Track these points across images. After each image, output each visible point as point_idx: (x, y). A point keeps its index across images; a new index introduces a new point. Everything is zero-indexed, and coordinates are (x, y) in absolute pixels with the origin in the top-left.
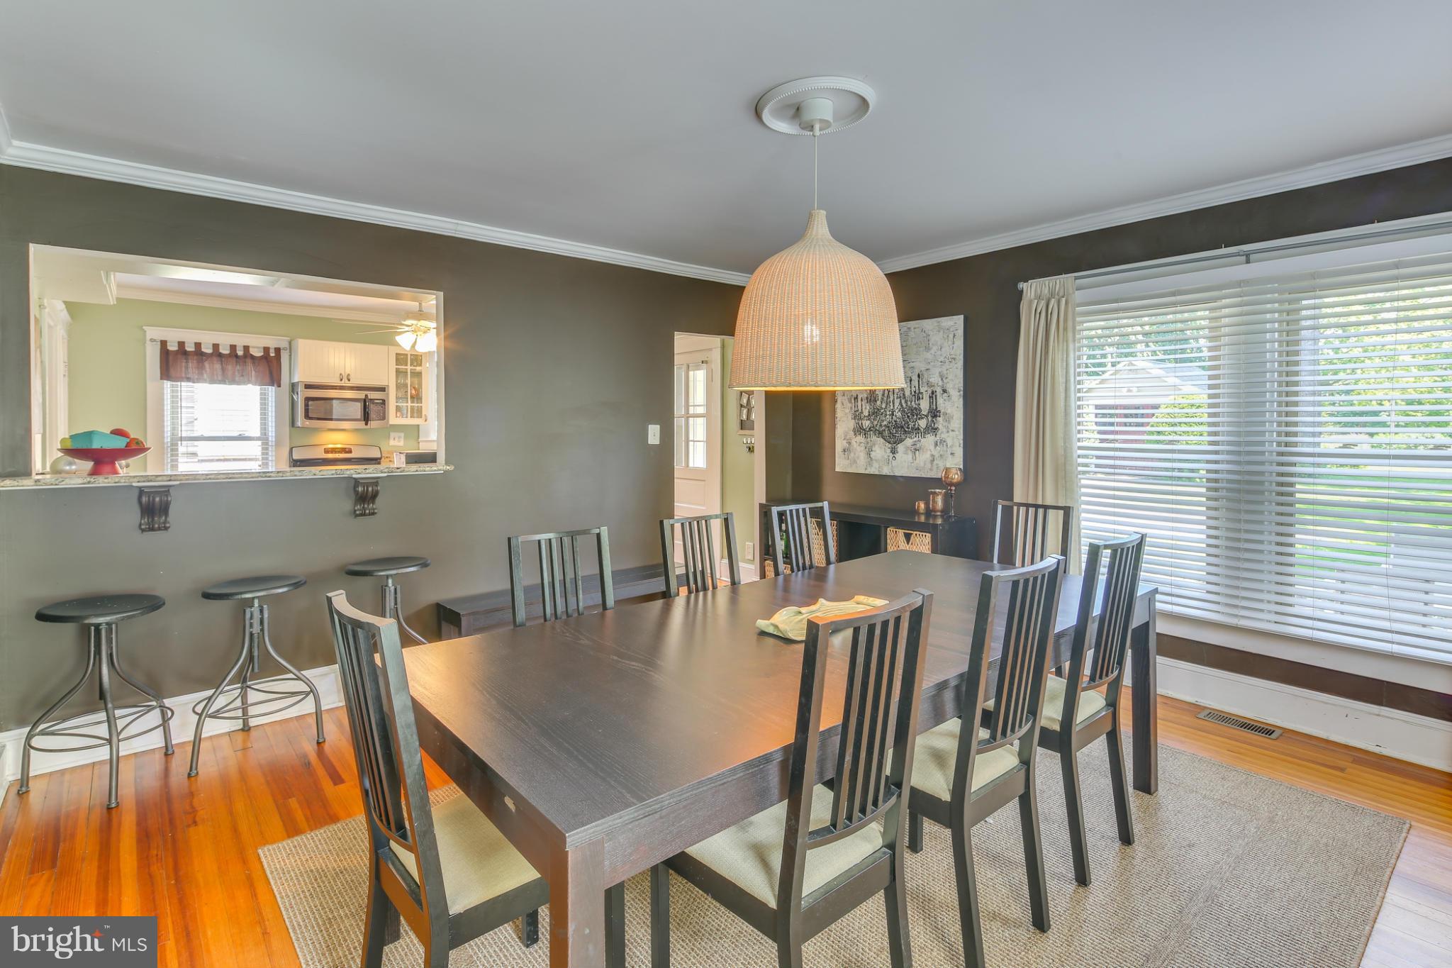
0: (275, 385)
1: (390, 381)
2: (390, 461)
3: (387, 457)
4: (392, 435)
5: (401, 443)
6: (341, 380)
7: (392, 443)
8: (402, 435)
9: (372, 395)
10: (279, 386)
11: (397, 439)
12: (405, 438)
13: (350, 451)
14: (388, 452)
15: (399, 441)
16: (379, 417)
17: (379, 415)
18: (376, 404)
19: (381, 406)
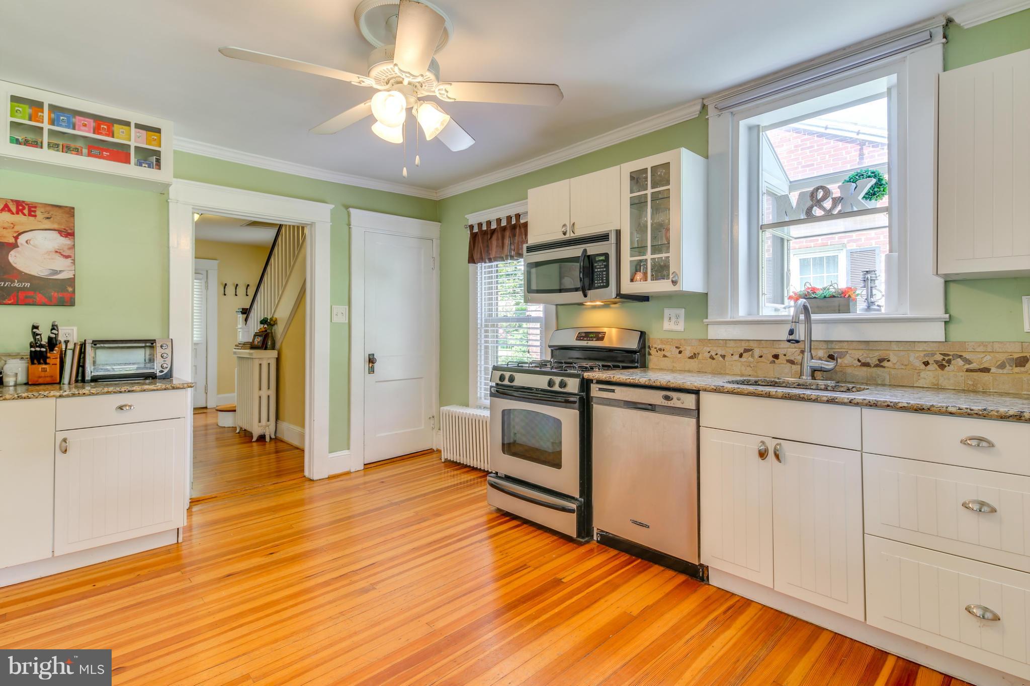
1: (623, 220)
2: (665, 356)
3: (660, 350)
4: (667, 312)
5: (681, 327)
6: (565, 233)
7: (667, 325)
8: (682, 312)
9: (593, 249)
11: (673, 320)
12: (688, 317)
13: (602, 338)
14: (662, 341)
15: (677, 323)
16: (603, 282)
17: (602, 280)
18: (596, 263)
19: (605, 265)
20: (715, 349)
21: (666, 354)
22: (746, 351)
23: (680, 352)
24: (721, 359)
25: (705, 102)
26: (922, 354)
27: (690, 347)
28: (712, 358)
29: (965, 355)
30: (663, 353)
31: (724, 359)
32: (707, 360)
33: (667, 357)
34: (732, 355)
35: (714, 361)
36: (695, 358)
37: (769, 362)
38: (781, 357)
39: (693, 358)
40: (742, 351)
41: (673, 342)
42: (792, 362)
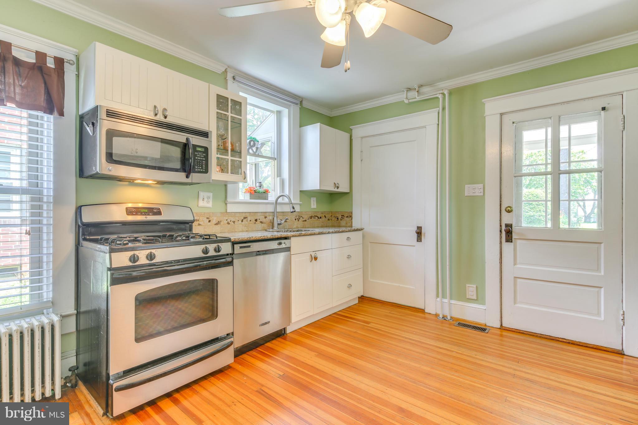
0: (56, 112)
1: (211, 125)
2: (199, 225)
3: (196, 220)
4: (201, 194)
5: (210, 205)
6: (156, 115)
7: (201, 203)
8: (211, 195)
9: (195, 140)
10: (61, 114)
11: (206, 200)
12: (213, 198)
13: (159, 213)
14: (197, 214)
15: (208, 202)
16: (202, 169)
17: (202, 167)
18: (197, 152)
19: (204, 156)
20: (230, 218)
21: (200, 223)
22: (245, 218)
23: (209, 221)
24: (233, 223)
25: (228, 70)
26: (295, 216)
27: (216, 217)
28: (228, 223)
29: (303, 216)
30: (198, 222)
31: (234, 224)
32: (225, 225)
33: (201, 225)
34: (238, 221)
35: (229, 225)
36: (219, 224)
37: (253, 223)
38: (258, 220)
39: (217, 225)
40: (243, 219)
41: (205, 214)
42: (261, 222)
